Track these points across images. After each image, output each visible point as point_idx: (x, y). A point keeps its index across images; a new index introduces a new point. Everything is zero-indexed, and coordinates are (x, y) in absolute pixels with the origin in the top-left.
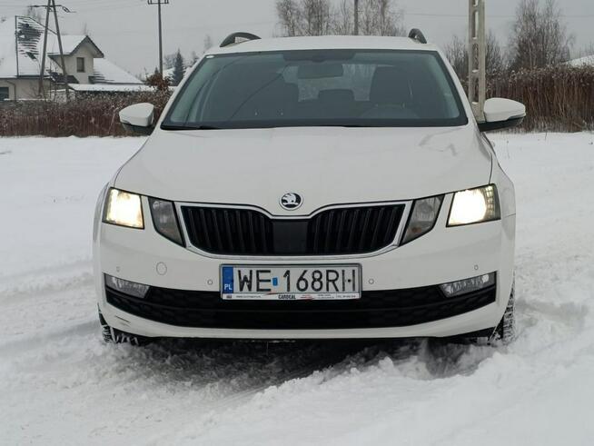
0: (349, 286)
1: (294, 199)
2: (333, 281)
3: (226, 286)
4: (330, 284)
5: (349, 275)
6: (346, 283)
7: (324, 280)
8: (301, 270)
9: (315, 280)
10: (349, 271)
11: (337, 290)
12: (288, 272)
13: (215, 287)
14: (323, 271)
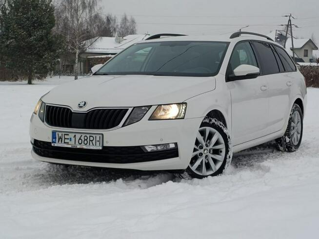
0: (98, 143)
1: (84, 103)
2: (92, 141)
3: (54, 140)
4: (91, 142)
5: (98, 139)
6: (97, 142)
7: (88, 140)
8: (80, 135)
9: (85, 140)
10: (98, 137)
11: (93, 145)
12: (75, 136)
13: (50, 140)
14: (88, 136)
